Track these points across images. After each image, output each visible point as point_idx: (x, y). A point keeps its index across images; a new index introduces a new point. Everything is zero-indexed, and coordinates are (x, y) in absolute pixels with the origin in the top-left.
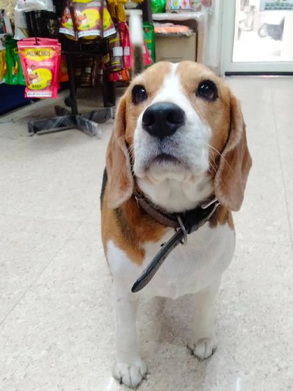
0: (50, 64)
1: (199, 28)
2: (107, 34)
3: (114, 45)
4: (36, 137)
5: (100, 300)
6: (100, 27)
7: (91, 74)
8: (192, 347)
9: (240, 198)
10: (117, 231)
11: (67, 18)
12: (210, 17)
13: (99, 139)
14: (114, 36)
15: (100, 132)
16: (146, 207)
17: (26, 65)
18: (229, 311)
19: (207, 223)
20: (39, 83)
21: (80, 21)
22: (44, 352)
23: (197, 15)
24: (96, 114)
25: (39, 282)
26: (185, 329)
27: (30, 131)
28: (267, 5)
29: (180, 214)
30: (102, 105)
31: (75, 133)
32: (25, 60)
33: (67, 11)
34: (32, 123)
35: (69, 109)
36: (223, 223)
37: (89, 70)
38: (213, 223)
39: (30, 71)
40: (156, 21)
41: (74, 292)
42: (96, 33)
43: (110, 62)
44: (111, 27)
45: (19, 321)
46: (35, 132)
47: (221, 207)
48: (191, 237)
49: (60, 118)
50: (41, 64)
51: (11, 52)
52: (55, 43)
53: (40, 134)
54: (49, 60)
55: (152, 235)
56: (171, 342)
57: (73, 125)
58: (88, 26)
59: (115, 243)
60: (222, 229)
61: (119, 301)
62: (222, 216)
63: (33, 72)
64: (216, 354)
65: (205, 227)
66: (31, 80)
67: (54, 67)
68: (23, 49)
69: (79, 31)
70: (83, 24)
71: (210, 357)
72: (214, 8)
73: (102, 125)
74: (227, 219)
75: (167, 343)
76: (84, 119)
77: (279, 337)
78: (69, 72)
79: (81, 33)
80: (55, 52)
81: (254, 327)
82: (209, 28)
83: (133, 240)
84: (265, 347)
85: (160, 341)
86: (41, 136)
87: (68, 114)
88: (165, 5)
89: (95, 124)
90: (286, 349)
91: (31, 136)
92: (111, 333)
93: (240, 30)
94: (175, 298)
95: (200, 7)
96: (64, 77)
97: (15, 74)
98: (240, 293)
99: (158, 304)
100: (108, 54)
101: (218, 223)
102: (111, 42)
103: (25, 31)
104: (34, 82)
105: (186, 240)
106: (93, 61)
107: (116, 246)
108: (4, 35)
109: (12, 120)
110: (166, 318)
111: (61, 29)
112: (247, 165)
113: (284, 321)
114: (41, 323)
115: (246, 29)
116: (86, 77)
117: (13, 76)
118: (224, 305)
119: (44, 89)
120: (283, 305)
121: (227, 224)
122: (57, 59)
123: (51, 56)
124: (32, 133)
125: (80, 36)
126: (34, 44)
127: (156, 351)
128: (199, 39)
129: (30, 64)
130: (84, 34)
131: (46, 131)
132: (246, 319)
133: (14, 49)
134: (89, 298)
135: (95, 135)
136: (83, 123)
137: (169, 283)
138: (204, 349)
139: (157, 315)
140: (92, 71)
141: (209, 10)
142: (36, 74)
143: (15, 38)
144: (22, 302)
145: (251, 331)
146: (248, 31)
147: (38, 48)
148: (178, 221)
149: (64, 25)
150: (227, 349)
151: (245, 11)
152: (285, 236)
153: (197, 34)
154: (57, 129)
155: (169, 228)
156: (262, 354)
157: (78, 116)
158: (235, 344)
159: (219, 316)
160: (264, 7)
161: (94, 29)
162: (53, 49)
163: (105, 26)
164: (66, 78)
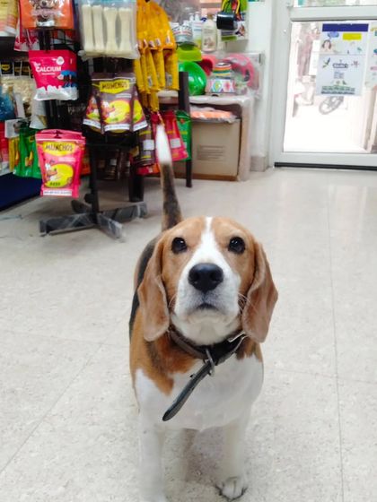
0: (72, 160)
1: (244, 114)
2: (137, 127)
3: (144, 137)
4: (48, 237)
5: (122, 433)
6: (130, 120)
7: (116, 167)
8: (220, 486)
9: (265, 329)
10: (147, 359)
11: (93, 109)
12: (257, 101)
13: (123, 241)
14: (145, 129)
15: (124, 234)
16: (177, 339)
17: (44, 160)
18: (263, 449)
19: (234, 355)
20: (58, 181)
21: (108, 113)
22: (61, 489)
23: (240, 100)
24: (120, 212)
25: (54, 412)
26: (214, 467)
27: (42, 231)
28: (324, 88)
29: (209, 347)
30: (128, 199)
31: (95, 234)
32: (43, 154)
33: (93, 100)
34: (45, 221)
35: (90, 205)
36: (250, 355)
37: (114, 162)
38: (240, 355)
39: (48, 166)
40: (193, 104)
41: (93, 424)
42: (125, 127)
43: (139, 156)
44: (142, 120)
45: (33, 455)
46: (48, 232)
47: (248, 339)
48: (218, 369)
49: (77, 217)
50: (61, 160)
51: (25, 140)
52: (78, 137)
53: (53, 235)
54: (71, 155)
55: (180, 365)
56: (199, 481)
57: (93, 225)
58: (117, 119)
59: (143, 372)
60: (249, 361)
61: (145, 432)
62: (249, 347)
63: (52, 168)
64: (246, 494)
65: (232, 359)
66: (49, 176)
67: (76, 163)
68: (41, 143)
69: (106, 124)
70: (111, 117)
71: (239, 497)
72: (261, 91)
73: (127, 225)
74: (255, 350)
75: (194, 482)
76: (105, 218)
77: (314, 478)
78: (91, 164)
79: (107, 126)
80: (77, 147)
81: (289, 467)
82: (255, 112)
83: (162, 369)
84: (298, 488)
85: (187, 480)
86: (55, 237)
87: (88, 211)
88: (204, 87)
89: (118, 225)
90: (321, 491)
91: (43, 236)
92: (134, 470)
93: (296, 106)
94: (201, 430)
95: (246, 89)
96: (85, 169)
97: (29, 166)
98: (276, 429)
99: (186, 440)
100: (138, 147)
101: (245, 356)
102: (141, 134)
103: (43, 119)
104: (53, 179)
105: (213, 371)
106: (120, 153)
107: (145, 375)
108: (17, 120)
109: (20, 216)
110: (194, 455)
111: (85, 120)
112: (272, 300)
113: (322, 461)
114: (57, 458)
115: (306, 103)
116: (111, 169)
117: (26, 168)
118: (258, 442)
119: (64, 187)
120: (321, 444)
121: (254, 355)
122: (79, 154)
123: (73, 151)
124: (45, 233)
125: (106, 130)
126: (55, 137)
127: (182, 490)
128: (243, 127)
129: (49, 158)
130: (112, 127)
131: (60, 230)
132: (281, 458)
133: (29, 138)
134: (110, 432)
135: (118, 238)
136: (105, 223)
137: (196, 414)
138: (233, 489)
139: (185, 451)
140: (118, 163)
141: (255, 94)
142: (55, 170)
143: (31, 126)
144: (35, 434)
145: (285, 471)
146: (307, 105)
147: (59, 141)
148: (205, 353)
149: (88, 116)
150: (258, 490)
151: (304, 81)
152: (329, 366)
153: (241, 122)
154: (74, 228)
155: (197, 360)
156: (295, 495)
157: (100, 214)
158: (267, 484)
159: (252, 454)
160: (320, 90)
161: (122, 122)
162: (75, 143)
163: (136, 119)
164: (87, 170)
